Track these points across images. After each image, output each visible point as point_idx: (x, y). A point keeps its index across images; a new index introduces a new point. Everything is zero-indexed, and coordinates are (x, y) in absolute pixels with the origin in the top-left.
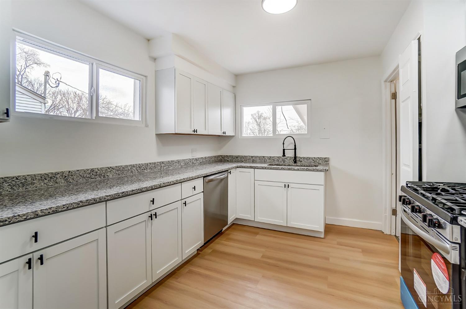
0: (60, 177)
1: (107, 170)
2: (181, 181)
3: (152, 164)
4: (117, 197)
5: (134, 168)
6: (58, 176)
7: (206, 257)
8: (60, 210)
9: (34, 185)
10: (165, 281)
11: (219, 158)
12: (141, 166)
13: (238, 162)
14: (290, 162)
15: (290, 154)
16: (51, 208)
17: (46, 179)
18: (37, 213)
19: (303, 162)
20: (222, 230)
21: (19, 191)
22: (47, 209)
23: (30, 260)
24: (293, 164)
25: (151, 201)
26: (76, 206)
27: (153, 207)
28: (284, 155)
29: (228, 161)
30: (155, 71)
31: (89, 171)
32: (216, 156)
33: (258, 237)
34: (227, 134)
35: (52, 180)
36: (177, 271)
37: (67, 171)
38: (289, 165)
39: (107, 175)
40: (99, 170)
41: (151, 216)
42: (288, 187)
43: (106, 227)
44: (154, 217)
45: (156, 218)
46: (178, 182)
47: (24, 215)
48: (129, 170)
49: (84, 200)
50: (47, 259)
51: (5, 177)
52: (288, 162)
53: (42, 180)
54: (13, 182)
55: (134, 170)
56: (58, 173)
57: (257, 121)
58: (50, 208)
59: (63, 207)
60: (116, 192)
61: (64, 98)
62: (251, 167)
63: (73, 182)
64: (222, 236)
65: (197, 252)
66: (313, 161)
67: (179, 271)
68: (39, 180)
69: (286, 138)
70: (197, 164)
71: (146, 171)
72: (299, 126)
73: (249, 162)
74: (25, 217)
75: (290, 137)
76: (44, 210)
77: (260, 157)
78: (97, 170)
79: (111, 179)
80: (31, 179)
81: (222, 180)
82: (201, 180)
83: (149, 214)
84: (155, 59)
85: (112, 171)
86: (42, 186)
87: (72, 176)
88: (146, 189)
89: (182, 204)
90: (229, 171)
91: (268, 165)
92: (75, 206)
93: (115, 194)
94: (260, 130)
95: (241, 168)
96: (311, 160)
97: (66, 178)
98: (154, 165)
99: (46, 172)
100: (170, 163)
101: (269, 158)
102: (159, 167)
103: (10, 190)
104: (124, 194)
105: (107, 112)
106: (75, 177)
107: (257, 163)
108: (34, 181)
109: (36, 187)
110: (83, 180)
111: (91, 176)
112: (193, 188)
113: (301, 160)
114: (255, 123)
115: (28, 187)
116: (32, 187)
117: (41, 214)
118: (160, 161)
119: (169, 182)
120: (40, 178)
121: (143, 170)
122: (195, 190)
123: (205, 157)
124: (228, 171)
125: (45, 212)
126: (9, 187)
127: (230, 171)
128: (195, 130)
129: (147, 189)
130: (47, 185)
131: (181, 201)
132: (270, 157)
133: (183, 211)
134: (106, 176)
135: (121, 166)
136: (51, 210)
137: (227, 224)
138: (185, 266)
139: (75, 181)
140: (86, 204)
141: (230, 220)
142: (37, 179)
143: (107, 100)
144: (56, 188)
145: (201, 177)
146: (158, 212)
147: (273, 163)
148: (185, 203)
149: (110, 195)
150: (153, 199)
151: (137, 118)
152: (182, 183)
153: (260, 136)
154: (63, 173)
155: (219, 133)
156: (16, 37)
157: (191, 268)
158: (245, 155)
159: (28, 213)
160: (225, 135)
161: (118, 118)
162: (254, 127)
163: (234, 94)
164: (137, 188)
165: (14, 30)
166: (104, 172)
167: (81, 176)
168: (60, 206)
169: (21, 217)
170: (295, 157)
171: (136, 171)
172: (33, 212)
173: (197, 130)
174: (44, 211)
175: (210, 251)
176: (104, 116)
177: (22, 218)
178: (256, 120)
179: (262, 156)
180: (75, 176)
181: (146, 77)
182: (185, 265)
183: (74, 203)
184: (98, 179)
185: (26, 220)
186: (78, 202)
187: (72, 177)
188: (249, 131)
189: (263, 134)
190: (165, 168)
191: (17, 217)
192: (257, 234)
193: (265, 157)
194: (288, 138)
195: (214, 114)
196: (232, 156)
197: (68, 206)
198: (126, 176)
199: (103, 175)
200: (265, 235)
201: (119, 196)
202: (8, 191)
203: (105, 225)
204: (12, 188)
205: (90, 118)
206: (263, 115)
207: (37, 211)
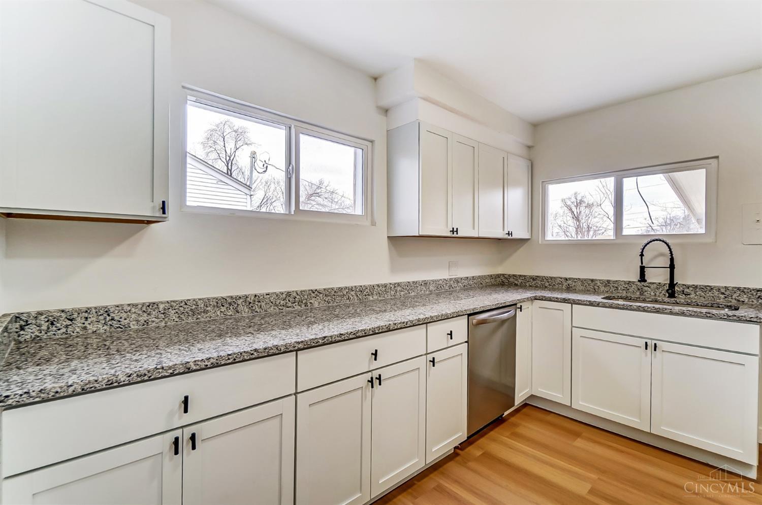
0: (242, 303)
1: (310, 294)
2: (426, 321)
3: (381, 287)
4: (314, 344)
5: (353, 293)
6: (240, 302)
7: (472, 464)
8: (223, 363)
9: (207, 313)
10: (395, 497)
11: (498, 280)
12: (364, 289)
13: (536, 287)
14: (658, 294)
15: (656, 276)
16: (210, 358)
17: (223, 306)
18: (188, 366)
19: (692, 296)
20: (503, 414)
21: (188, 321)
22: (203, 360)
23: (177, 439)
24: (666, 300)
25: (372, 354)
26: (248, 358)
27: (376, 365)
28: (642, 278)
29: (516, 285)
30: (387, 131)
31: (284, 296)
32: (494, 275)
33: (579, 443)
34: (515, 236)
35: (231, 307)
36: (416, 482)
37: (252, 295)
38: (656, 301)
39: (311, 303)
40: (298, 295)
41: (371, 381)
42: (655, 350)
43: (296, 394)
44: (376, 382)
45: (380, 384)
46: (421, 323)
47: (170, 368)
48: (344, 295)
49: (261, 347)
50: (202, 440)
51: (171, 301)
52: (652, 294)
53: (218, 307)
54: (180, 308)
55: (353, 296)
56: (240, 298)
57: (573, 210)
58: (208, 359)
59: (227, 359)
60: (313, 337)
61: (278, 188)
62: (565, 301)
63: (260, 312)
64: (502, 426)
65: (454, 451)
66: (723, 296)
67: (420, 483)
68: (214, 306)
69: (648, 244)
70: (458, 288)
71: (371, 299)
72: (668, 217)
73: (561, 290)
74: (171, 371)
75: (660, 240)
76: (198, 361)
77: (585, 280)
78: (295, 294)
79: (315, 309)
80: (204, 305)
81: (503, 322)
82: (464, 320)
83: (369, 376)
84: (386, 111)
85: (318, 296)
86: (218, 315)
87: (259, 302)
88: (363, 333)
89: (428, 361)
90: (518, 306)
91: (602, 298)
92: (246, 357)
93: (310, 340)
94: (578, 228)
95: (542, 300)
96: (716, 293)
97: (251, 305)
98: (384, 289)
99: (224, 295)
100: (412, 286)
101: (606, 284)
102: (392, 292)
103: (177, 320)
104: (325, 340)
105: (330, 204)
106: (263, 304)
107: (576, 293)
108: (207, 309)
109: (211, 317)
110: (275, 309)
111: (286, 303)
112: (448, 334)
113: (686, 290)
114: (568, 214)
115: (199, 316)
116: (205, 317)
117: (194, 368)
118: (395, 282)
119: (404, 323)
120: (215, 304)
121: (366, 296)
122: (451, 338)
123: (473, 277)
124: (516, 304)
125: (200, 365)
126: (176, 315)
127: (521, 306)
128: (455, 230)
129: (365, 333)
130: (224, 314)
131: (425, 356)
132: (609, 281)
133: (429, 375)
134: (309, 304)
135: (332, 289)
136: (209, 361)
137: (513, 405)
138: (432, 476)
139: (264, 311)
140: (264, 354)
141: (520, 397)
142: (211, 305)
143: (331, 187)
144: (237, 320)
145: (463, 315)
146: (385, 374)
147: (615, 295)
148: (433, 361)
149: (302, 342)
150: (376, 351)
151: (359, 211)
152: (428, 324)
153: (579, 238)
154: (247, 297)
155: (500, 234)
156: (187, 97)
157: (442, 482)
158: (551, 276)
159: (176, 365)
160: (510, 237)
161: (345, 212)
162: (566, 223)
163: (530, 160)
164: (349, 331)
165: (183, 87)
166: (306, 297)
167: (272, 302)
168: (224, 356)
169: (165, 370)
170: (672, 285)
171: (356, 297)
172: (182, 364)
173: (457, 229)
174: (199, 363)
175: (478, 453)
176: (327, 211)
177: (166, 372)
178: (571, 209)
179: (589, 278)
180: (263, 302)
181: (372, 142)
182: (431, 473)
183: (245, 352)
184: (297, 307)
185: (172, 375)
186: (251, 350)
187: (259, 304)
188: (556, 230)
189: (586, 233)
190: (402, 293)
191: (160, 370)
192: (577, 435)
193: (596, 280)
194: (653, 242)
195: (491, 200)
196: (525, 276)
197: (236, 357)
198: (339, 306)
199: (304, 302)
200: (595, 442)
201: (317, 343)
202: (175, 320)
203: (295, 392)
204: (179, 316)
205: (288, 213)
206: (585, 200)
207: (188, 362)
